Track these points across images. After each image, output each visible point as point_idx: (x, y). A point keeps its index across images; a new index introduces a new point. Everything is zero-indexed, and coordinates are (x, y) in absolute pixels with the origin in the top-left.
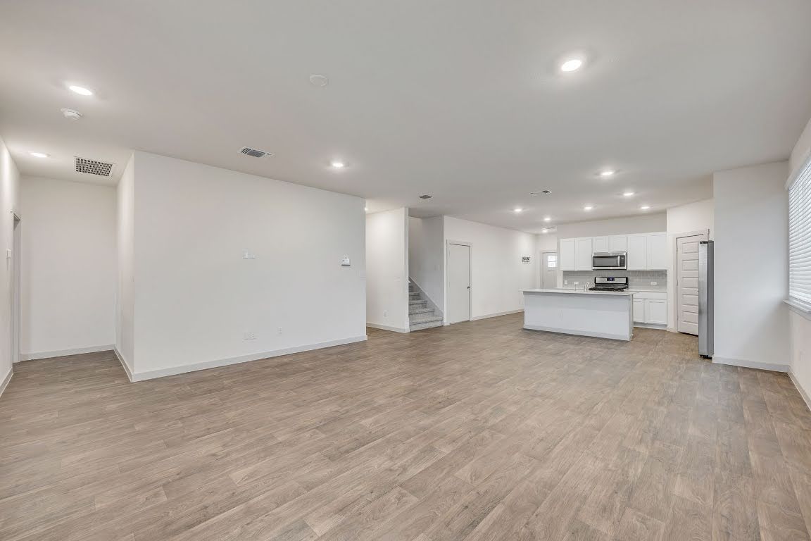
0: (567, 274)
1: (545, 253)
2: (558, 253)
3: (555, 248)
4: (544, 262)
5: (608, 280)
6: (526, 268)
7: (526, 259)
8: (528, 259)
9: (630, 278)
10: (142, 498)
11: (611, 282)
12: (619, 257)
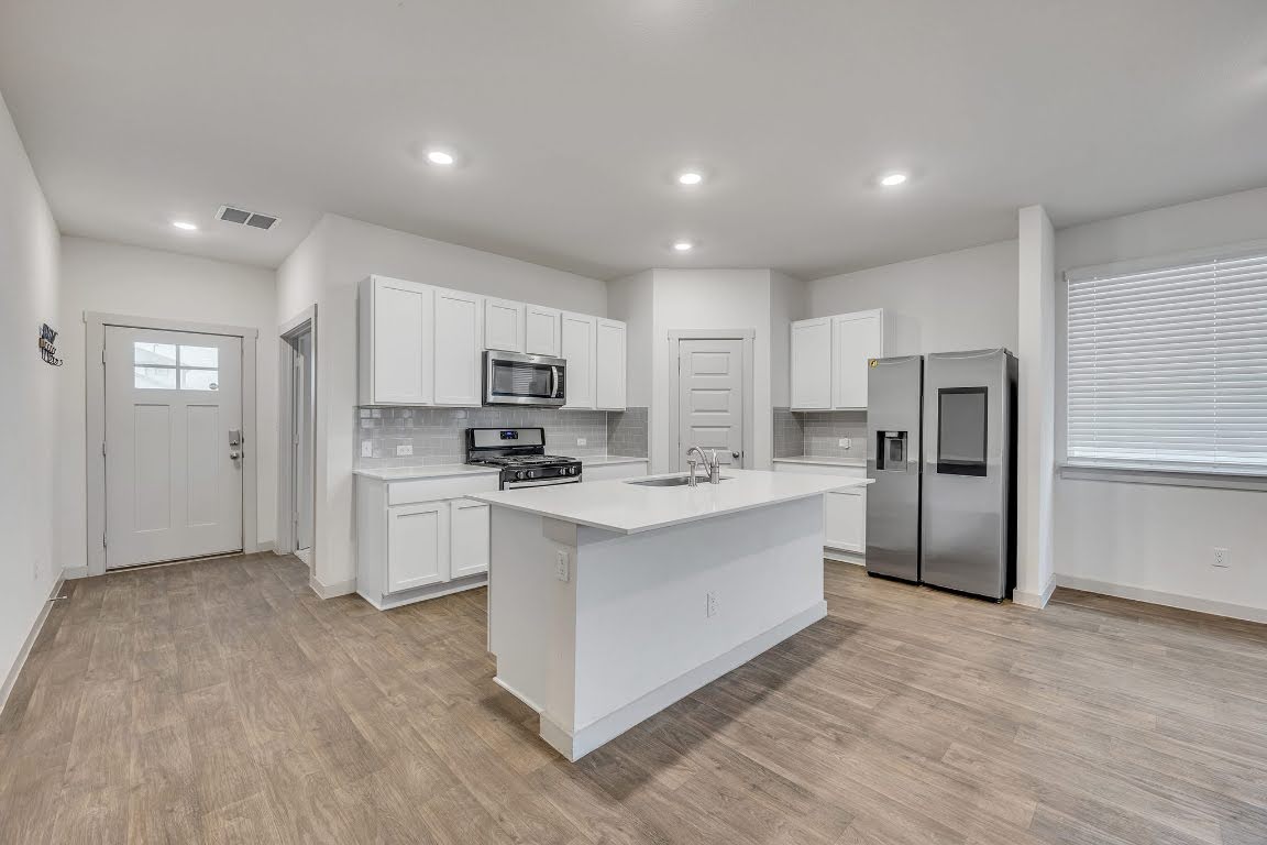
7: (49, 341)
8: (52, 339)
12: (555, 371)
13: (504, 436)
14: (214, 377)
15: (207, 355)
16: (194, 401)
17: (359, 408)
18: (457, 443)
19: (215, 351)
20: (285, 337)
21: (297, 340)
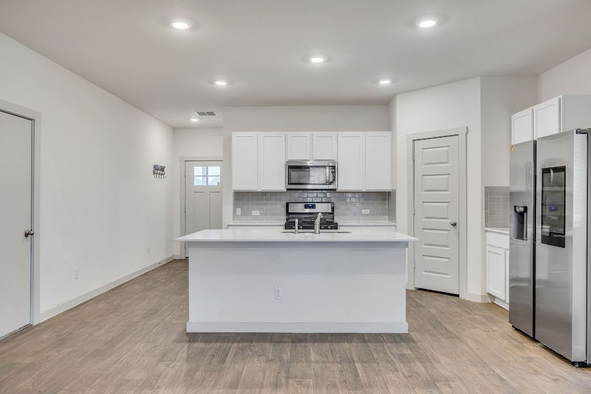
0: (241, 197)
1: (190, 161)
2: (226, 161)
3: (219, 153)
4: (186, 177)
5: (306, 207)
6: (159, 185)
7: (159, 170)
8: (162, 169)
9: (336, 204)
11: (307, 211)
14: (219, 179)
15: (216, 170)
16: (213, 190)
17: (235, 192)
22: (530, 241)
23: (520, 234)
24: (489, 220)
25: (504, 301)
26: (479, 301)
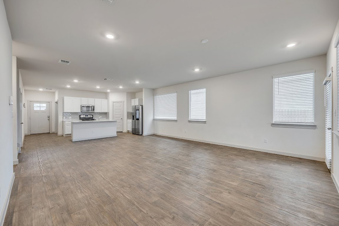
1: (32, 102)
4: (31, 107)
9: (94, 115)
10: (263, 199)
12: (93, 107)
13: (86, 116)
14: (45, 108)
15: (45, 105)
16: (43, 112)
17: (63, 112)
18: (78, 117)
19: (45, 104)
20: (56, 102)
21: (57, 103)
22: (134, 120)
23: (133, 119)
24: (128, 118)
25: (130, 131)
26: (126, 132)
